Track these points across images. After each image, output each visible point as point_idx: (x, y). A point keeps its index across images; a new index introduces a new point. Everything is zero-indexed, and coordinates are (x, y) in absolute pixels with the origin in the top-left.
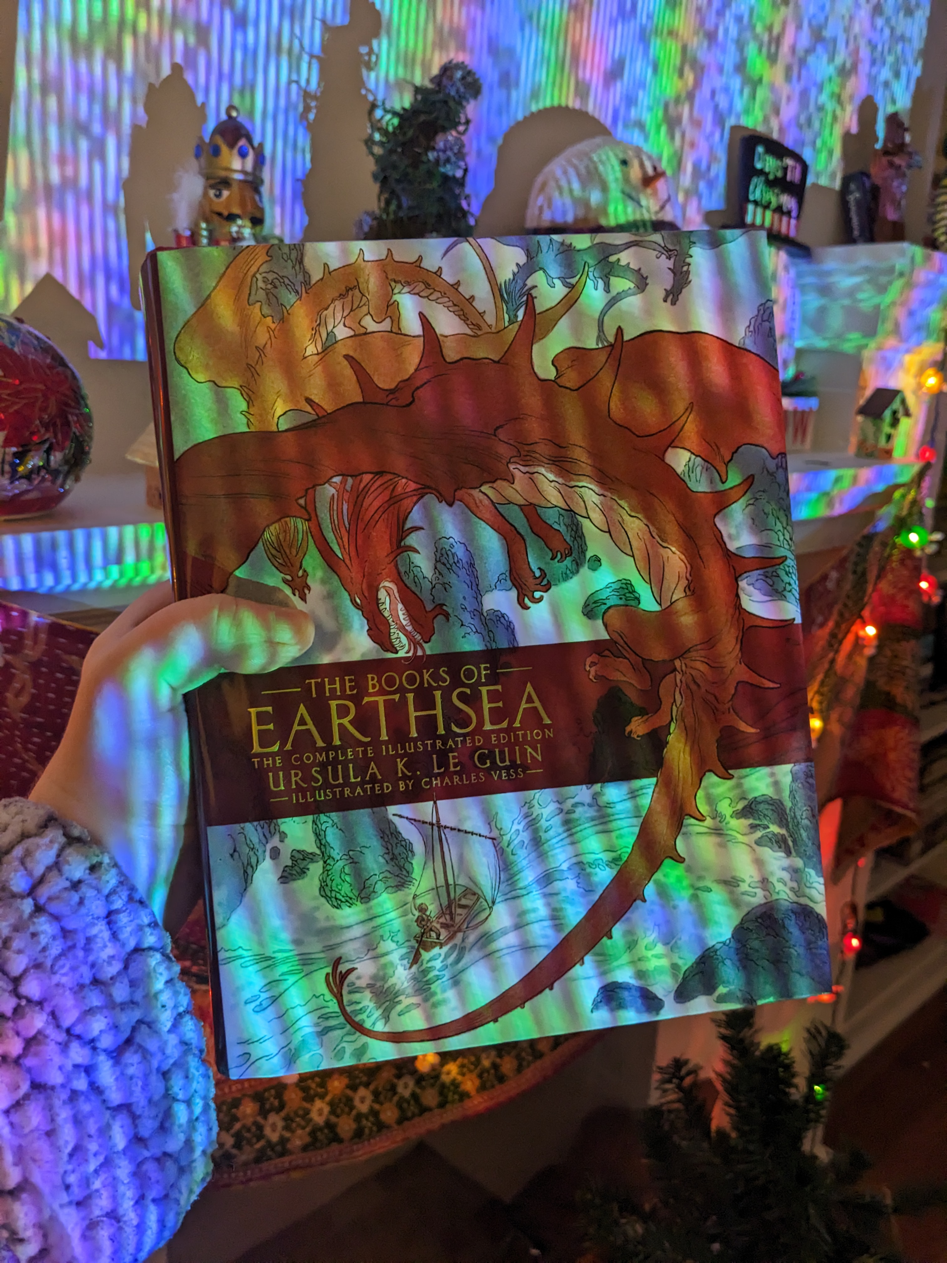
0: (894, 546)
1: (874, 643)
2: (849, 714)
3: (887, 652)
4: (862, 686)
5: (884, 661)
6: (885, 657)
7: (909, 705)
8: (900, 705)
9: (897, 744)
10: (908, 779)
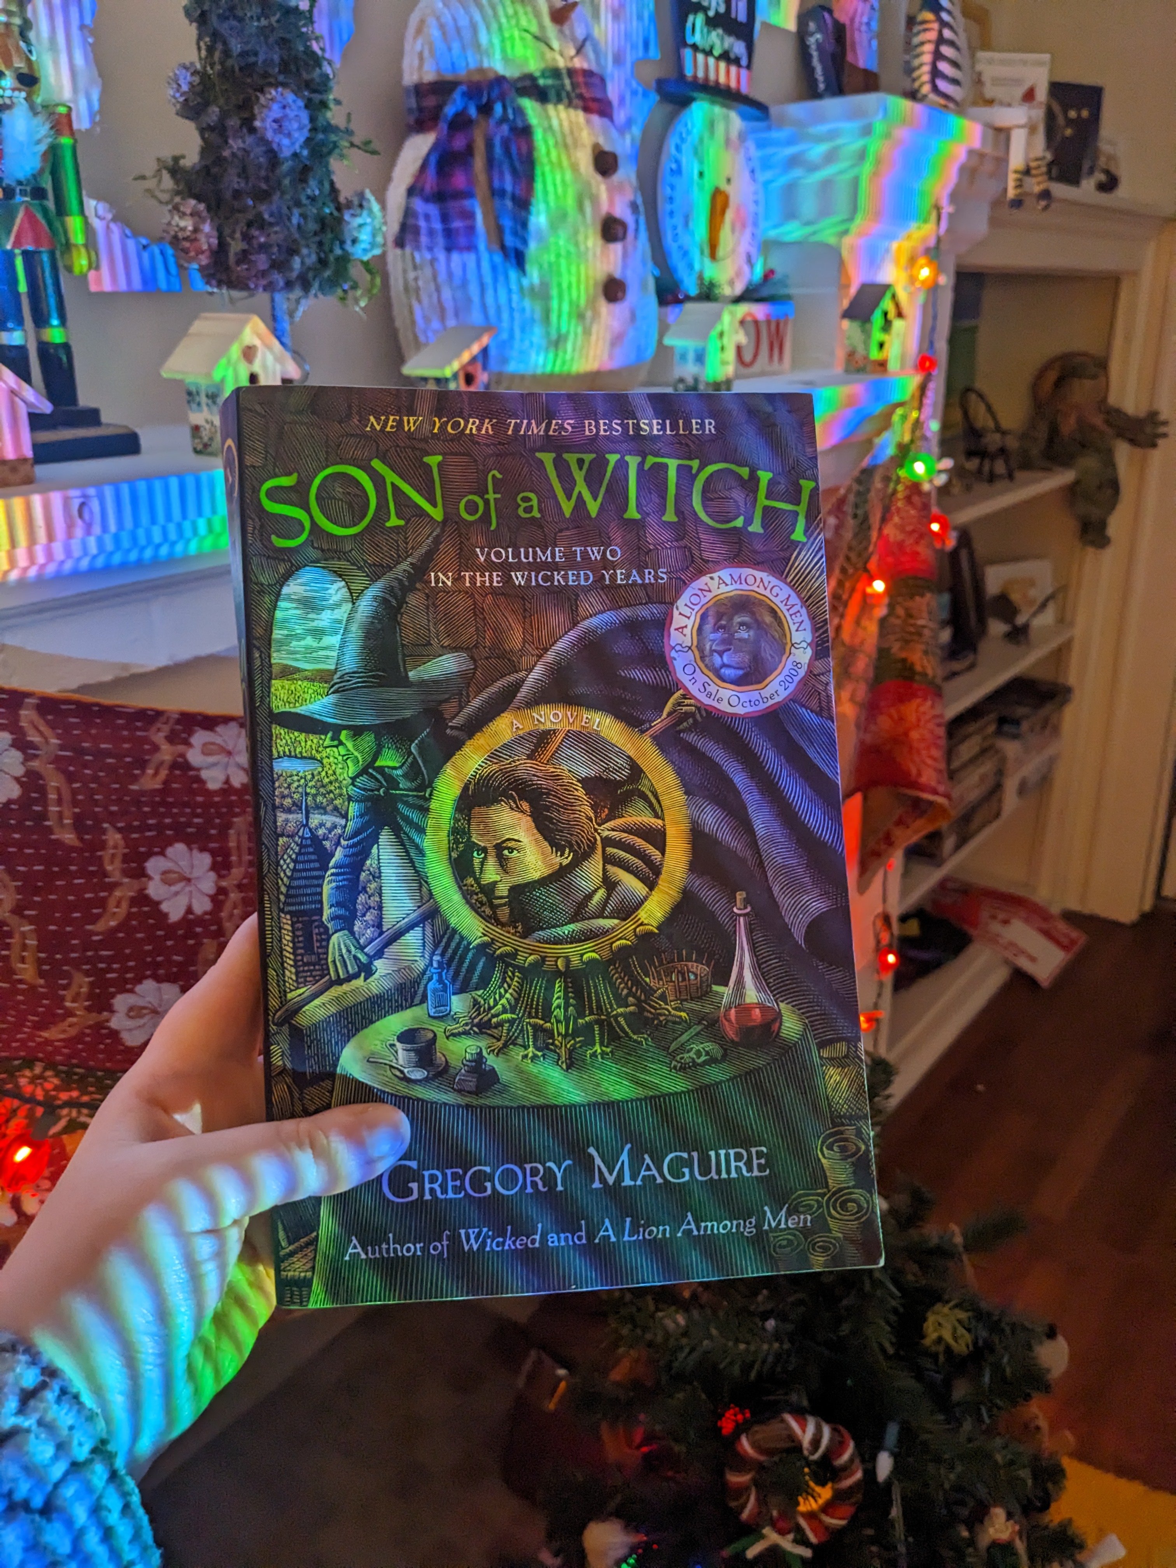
0: (898, 480)
1: (886, 600)
2: (862, 691)
3: (900, 611)
4: (874, 655)
5: (898, 622)
6: (898, 617)
7: (930, 672)
8: (920, 674)
9: (919, 720)
10: (935, 759)
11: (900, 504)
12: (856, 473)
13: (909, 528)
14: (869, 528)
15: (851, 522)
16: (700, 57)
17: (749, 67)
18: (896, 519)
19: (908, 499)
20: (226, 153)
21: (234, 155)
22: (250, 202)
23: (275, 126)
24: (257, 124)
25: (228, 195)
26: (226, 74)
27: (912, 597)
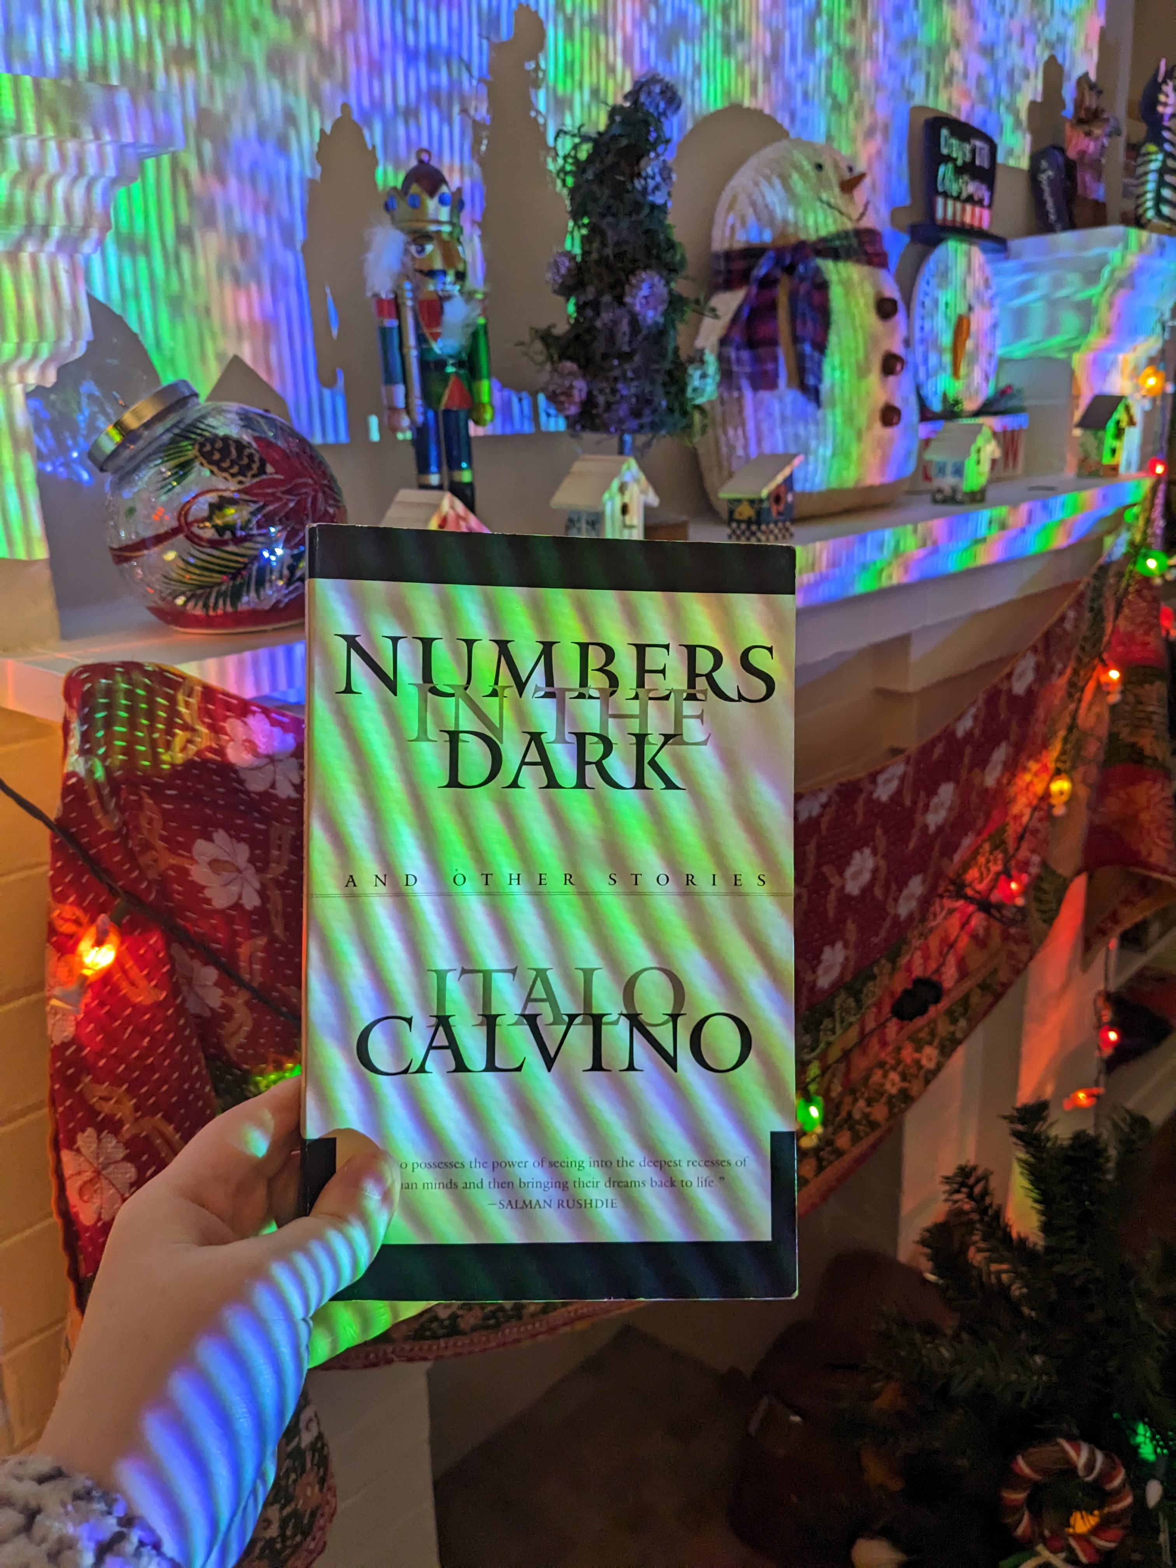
0: (1132, 575)
1: (1119, 688)
2: (1094, 773)
3: (1131, 699)
4: (1105, 740)
5: (1127, 708)
6: (1128, 704)
7: (1160, 756)
8: (1148, 757)
9: (1149, 801)
10: (1165, 841)
11: (1130, 597)
12: (1094, 570)
13: (1139, 620)
14: (1103, 620)
15: (1088, 615)
16: (950, 203)
17: (990, 206)
18: (1126, 611)
19: (1139, 592)
20: (598, 324)
21: (605, 325)
22: (616, 362)
23: (643, 301)
24: (628, 300)
25: (598, 357)
26: (603, 261)
27: (1141, 683)
